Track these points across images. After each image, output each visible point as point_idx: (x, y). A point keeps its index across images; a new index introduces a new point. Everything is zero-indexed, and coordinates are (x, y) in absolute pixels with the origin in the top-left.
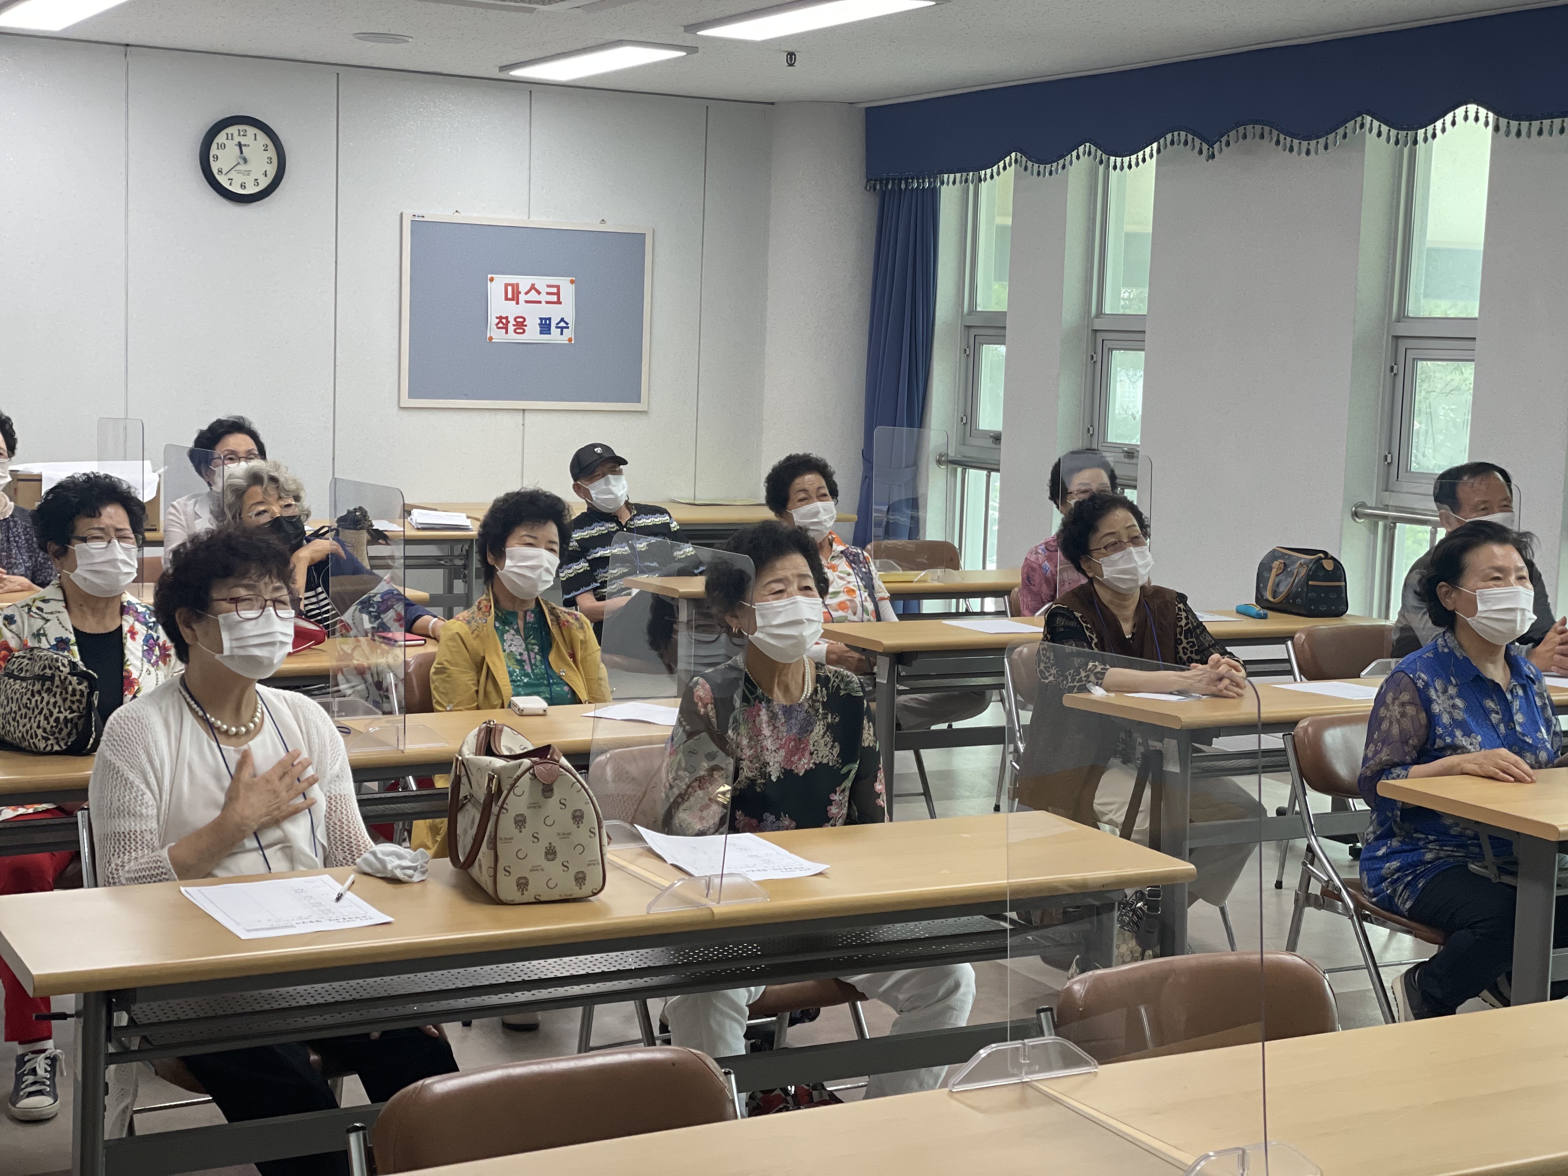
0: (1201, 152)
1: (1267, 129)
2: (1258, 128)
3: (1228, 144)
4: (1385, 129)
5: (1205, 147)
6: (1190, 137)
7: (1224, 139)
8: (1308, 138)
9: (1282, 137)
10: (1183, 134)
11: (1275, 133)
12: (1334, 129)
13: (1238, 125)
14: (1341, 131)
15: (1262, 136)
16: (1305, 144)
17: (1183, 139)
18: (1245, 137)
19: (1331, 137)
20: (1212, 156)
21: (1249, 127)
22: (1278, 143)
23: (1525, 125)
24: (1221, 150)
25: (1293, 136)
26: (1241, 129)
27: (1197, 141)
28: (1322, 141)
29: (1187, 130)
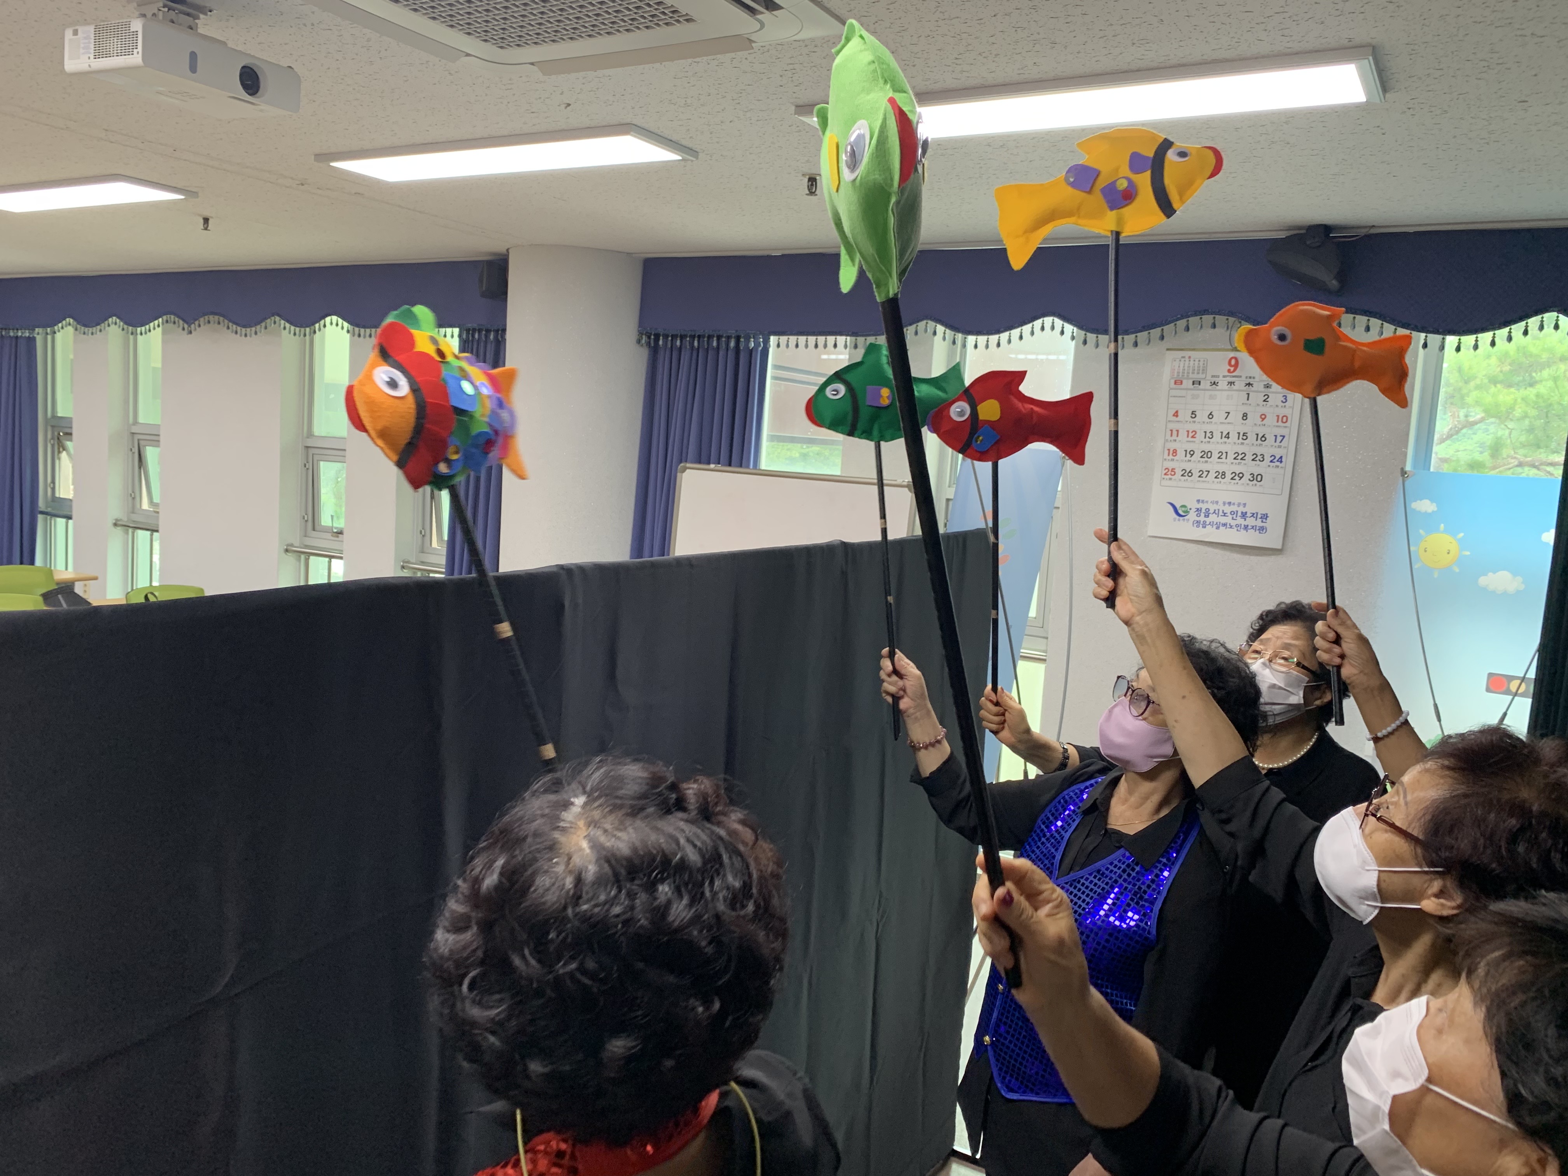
0: (184, 329)
1: (221, 318)
2: (217, 317)
3: (199, 326)
4: (288, 325)
5: (186, 326)
6: (177, 319)
7: (197, 323)
8: (245, 326)
9: (230, 324)
10: (172, 317)
11: (226, 321)
12: (259, 323)
13: (204, 315)
14: (263, 324)
15: (219, 323)
16: (244, 330)
17: (172, 320)
18: (209, 322)
19: (258, 327)
20: (190, 332)
21: (211, 317)
22: (228, 328)
23: (362, 330)
24: (195, 329)
25: (237, 324)
26: (206, 317)
27: (181, 322)
28: (253, 329)
29: (175, 314)
